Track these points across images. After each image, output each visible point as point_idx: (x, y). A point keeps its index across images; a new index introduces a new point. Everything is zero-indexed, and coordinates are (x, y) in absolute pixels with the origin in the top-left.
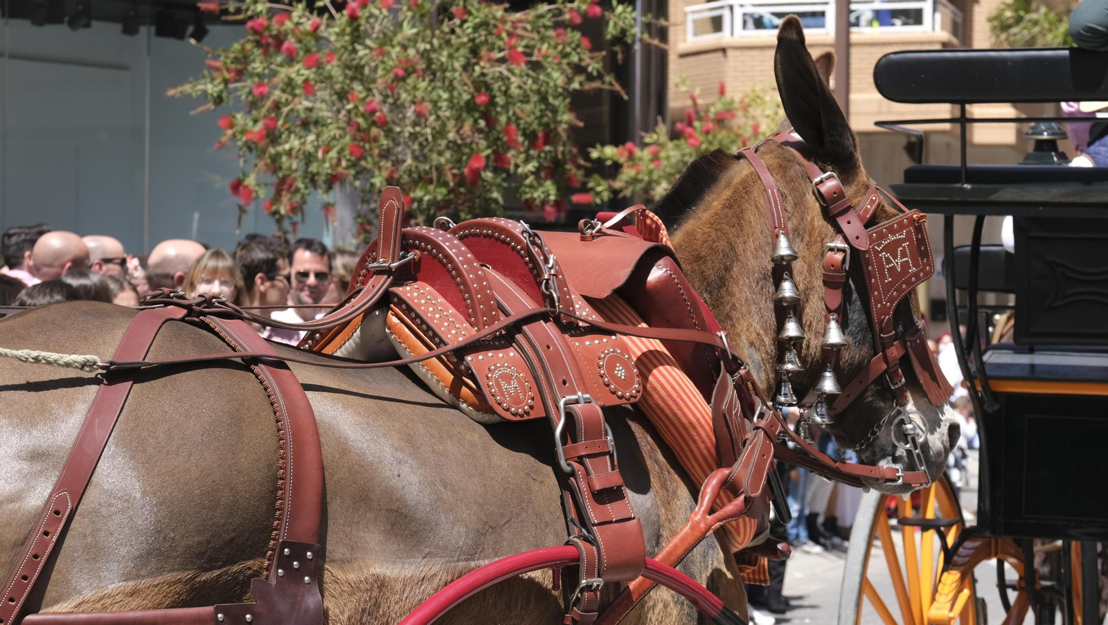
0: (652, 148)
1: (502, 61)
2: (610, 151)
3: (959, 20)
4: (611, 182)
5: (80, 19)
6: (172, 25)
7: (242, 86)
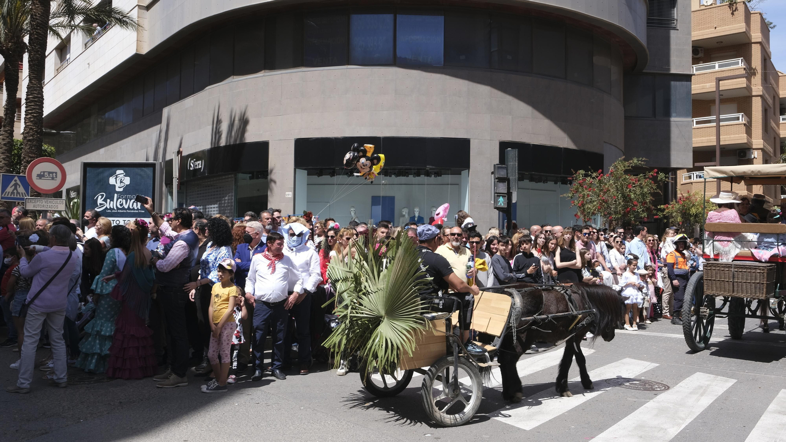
0: (672, 205)
1: (634, 187)
2: (662, 206)
4: (663, 213)
5: (545, 181)
6: (564, 182)
7: (577, 195)
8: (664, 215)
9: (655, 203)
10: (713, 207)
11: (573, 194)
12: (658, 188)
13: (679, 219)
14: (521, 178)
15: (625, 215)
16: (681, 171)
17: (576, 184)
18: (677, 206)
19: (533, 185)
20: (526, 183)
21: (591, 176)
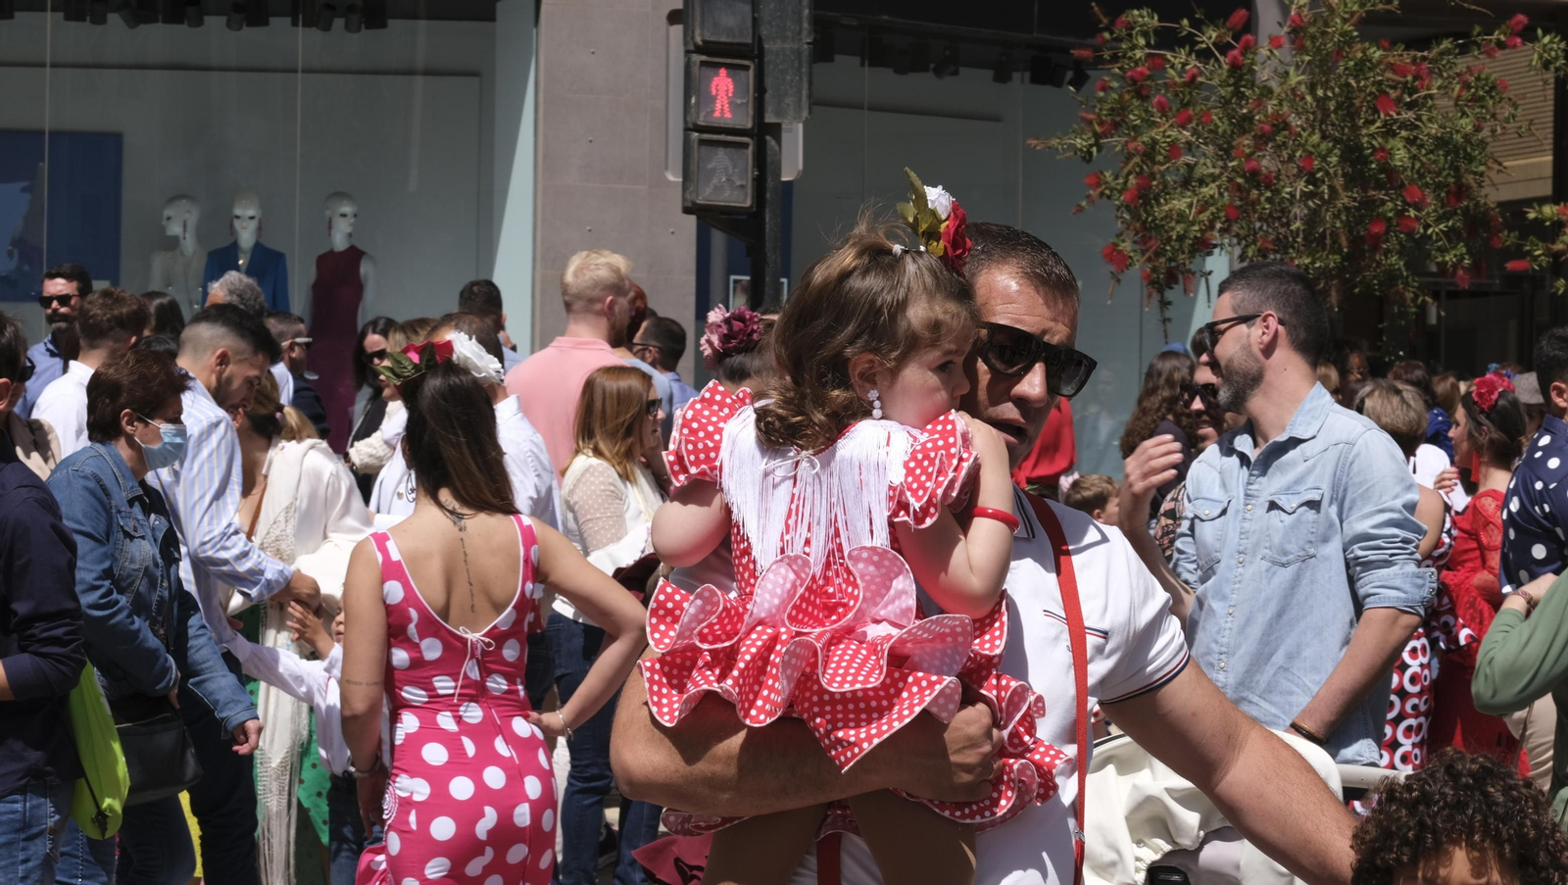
5: (946, 66)
6: (1047, 70)
7: (1116, 142)
8: (1557, 255)
11: (1097, 136)
14: (823, 50)
15: (1361, 249)
17: (1109, 87)
19: (885, 83)
20: (848, 73)
21: (1190, 41)
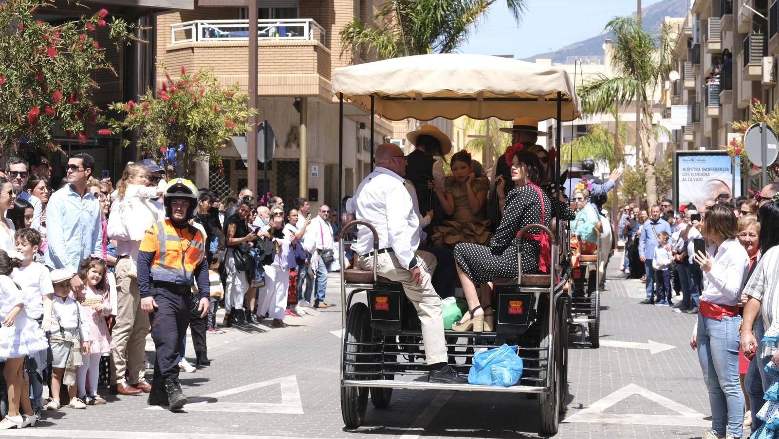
0: (143, 103)
2: (119, 106)
3: (324, 33)
4: (120, 123)
8: (124, 128)
9: (102, 98)
10: (241, 110)
12: (107, 58)
13: (160, 139)
16: (168, 16)
18: (156, 106)
